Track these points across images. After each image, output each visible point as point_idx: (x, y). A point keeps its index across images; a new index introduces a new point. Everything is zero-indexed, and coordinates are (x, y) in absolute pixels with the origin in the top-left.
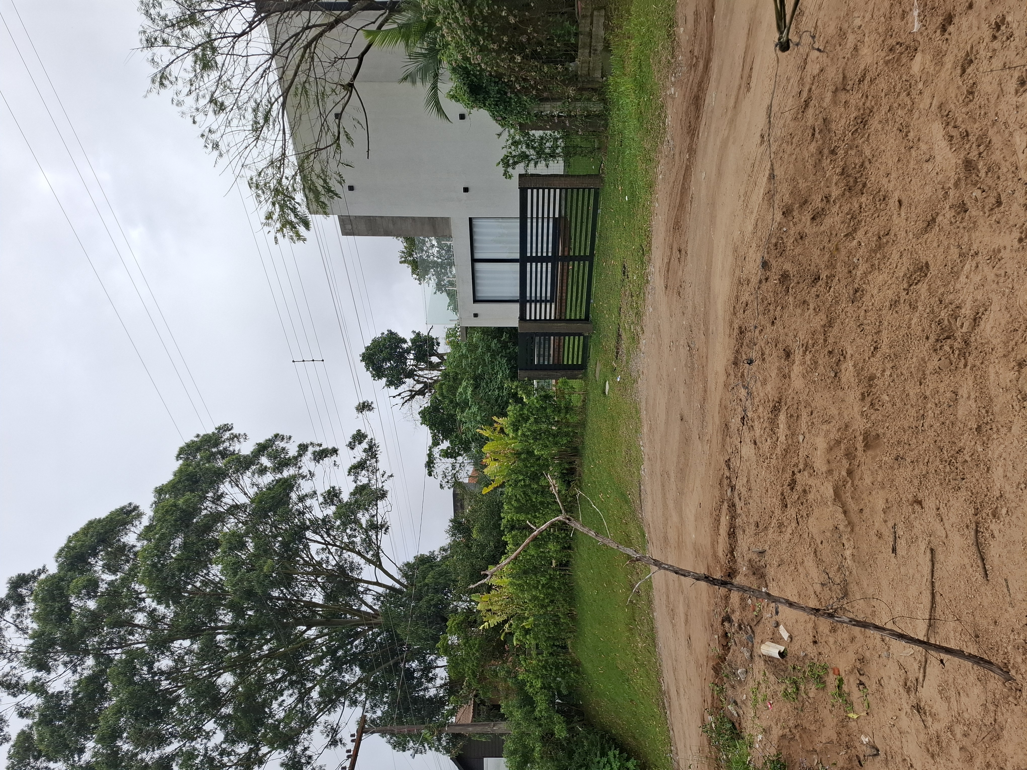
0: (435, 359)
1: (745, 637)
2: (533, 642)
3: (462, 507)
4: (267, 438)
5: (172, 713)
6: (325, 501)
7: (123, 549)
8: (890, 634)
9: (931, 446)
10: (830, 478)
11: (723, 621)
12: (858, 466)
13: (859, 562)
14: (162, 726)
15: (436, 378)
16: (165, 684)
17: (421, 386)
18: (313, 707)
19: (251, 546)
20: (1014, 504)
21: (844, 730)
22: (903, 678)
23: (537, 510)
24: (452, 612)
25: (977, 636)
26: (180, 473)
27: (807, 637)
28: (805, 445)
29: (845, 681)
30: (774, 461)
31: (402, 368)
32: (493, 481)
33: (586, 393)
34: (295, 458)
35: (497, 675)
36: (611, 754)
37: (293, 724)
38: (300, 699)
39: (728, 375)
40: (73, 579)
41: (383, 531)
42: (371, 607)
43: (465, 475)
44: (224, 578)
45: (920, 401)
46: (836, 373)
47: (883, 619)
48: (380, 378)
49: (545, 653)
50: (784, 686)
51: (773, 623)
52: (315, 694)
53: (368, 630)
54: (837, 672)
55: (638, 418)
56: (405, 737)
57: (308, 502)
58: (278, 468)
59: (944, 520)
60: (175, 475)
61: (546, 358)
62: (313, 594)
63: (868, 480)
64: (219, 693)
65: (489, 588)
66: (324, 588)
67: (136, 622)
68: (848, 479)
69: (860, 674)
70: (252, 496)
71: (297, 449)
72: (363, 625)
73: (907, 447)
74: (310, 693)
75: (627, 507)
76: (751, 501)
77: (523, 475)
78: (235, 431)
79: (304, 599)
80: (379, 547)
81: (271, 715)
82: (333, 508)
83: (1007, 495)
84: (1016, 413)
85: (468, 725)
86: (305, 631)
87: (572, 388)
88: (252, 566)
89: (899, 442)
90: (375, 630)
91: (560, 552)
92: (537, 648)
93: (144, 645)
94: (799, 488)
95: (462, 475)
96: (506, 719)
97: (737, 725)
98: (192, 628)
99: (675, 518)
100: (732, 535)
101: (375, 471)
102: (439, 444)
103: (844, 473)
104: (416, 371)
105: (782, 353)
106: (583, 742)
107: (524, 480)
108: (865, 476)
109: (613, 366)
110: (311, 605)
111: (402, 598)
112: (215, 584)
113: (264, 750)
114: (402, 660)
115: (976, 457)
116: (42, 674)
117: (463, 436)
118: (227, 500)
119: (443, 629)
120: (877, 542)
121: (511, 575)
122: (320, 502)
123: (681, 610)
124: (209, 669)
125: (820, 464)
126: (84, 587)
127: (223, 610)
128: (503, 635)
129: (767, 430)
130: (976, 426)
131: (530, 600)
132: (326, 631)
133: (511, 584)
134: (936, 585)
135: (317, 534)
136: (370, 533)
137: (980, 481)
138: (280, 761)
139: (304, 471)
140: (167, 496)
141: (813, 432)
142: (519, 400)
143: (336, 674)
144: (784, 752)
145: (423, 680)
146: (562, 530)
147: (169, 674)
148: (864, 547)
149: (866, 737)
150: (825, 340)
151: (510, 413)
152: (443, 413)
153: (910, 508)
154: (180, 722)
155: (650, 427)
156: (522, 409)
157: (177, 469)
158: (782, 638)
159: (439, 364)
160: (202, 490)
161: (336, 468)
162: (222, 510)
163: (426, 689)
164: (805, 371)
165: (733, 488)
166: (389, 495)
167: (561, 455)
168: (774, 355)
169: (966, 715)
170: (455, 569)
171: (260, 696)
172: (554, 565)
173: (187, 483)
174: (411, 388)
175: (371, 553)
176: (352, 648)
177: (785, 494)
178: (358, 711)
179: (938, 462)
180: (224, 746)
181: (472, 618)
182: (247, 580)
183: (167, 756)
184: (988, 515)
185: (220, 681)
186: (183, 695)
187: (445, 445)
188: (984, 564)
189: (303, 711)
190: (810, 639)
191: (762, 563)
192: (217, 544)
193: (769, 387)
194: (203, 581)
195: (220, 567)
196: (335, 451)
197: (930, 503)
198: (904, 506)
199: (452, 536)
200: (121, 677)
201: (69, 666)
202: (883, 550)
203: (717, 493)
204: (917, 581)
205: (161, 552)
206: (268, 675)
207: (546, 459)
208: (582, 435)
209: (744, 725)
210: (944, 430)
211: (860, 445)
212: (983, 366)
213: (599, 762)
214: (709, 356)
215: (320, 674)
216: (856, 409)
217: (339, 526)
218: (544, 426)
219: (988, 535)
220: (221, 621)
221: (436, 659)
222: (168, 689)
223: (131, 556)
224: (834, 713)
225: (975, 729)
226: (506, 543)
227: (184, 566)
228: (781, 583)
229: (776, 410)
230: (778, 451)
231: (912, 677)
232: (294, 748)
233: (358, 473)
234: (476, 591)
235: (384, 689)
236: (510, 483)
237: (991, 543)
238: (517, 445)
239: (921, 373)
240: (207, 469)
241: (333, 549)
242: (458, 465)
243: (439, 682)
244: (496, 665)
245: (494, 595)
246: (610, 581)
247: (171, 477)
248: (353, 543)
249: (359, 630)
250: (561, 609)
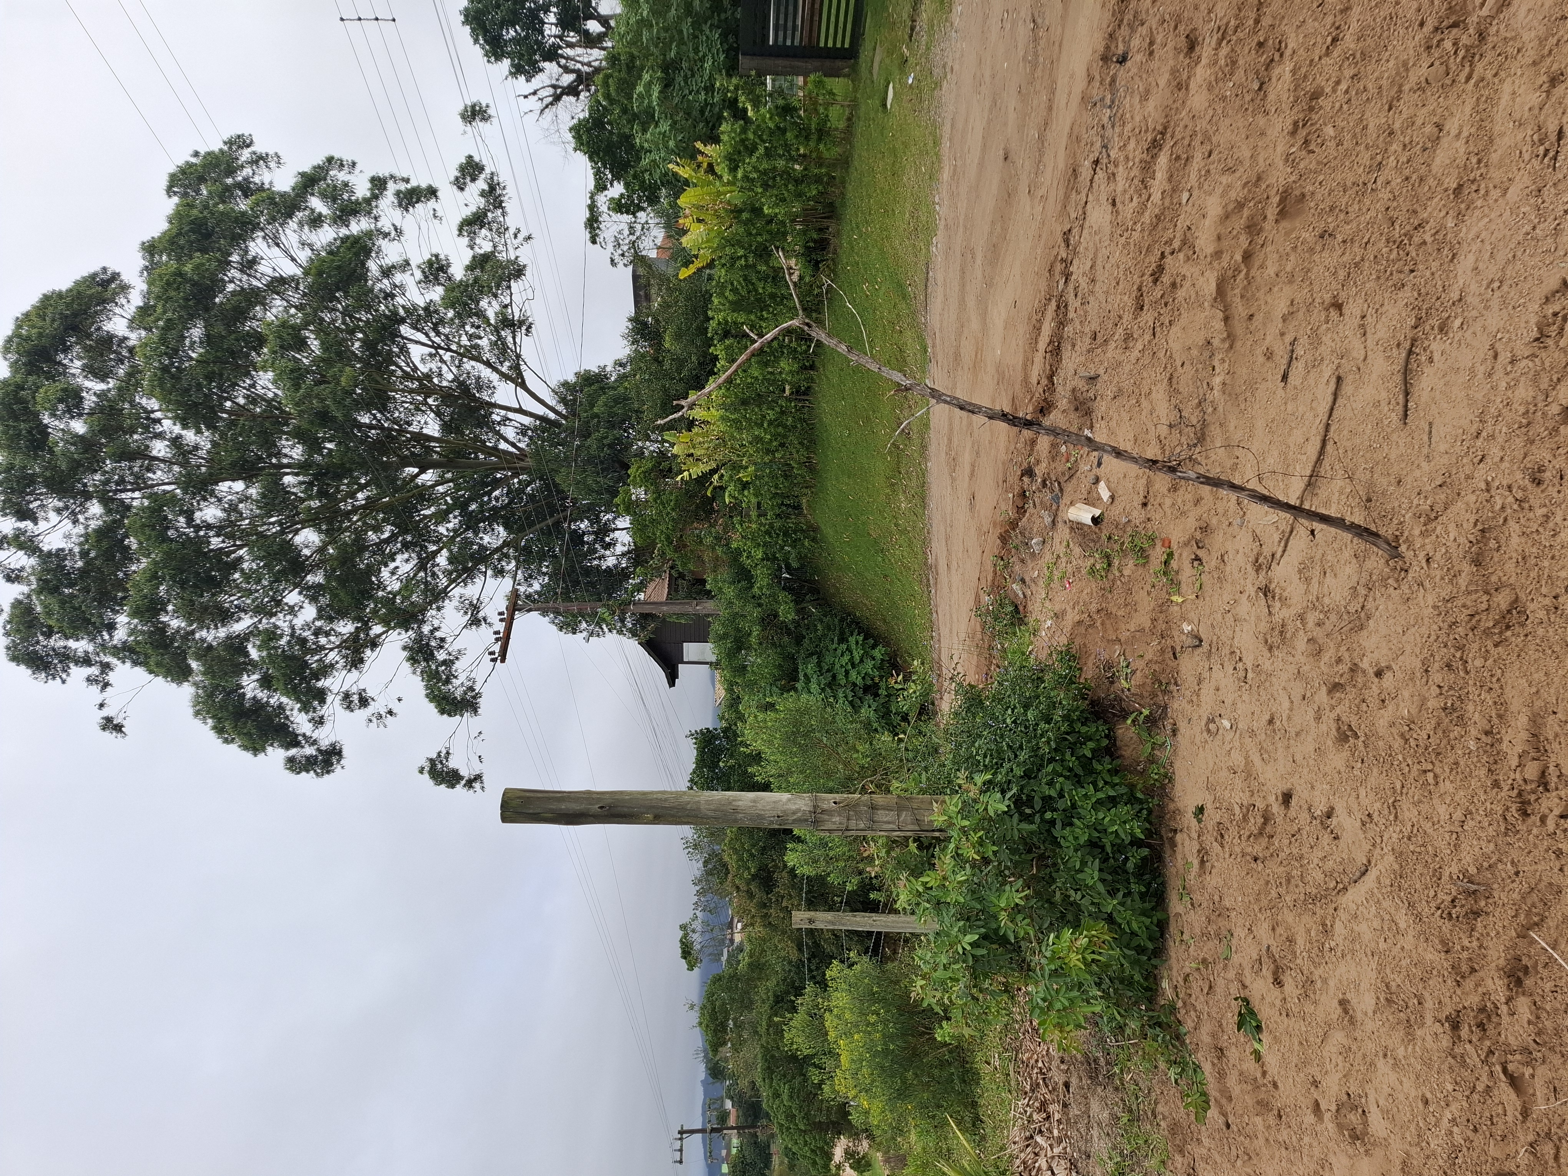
0: (593, 26)
1: (1049, 496)
2: (754, 500)
3: (648, 298)
4: (315, 164)
5: (235, 580)
6: (426, 277)
7: (108, 341)
8: (1250, 496)
9: (1380, 216)
10: (1215, 264)
11: (1022, 475)
12: (1262, 246)
13: (1230, 394)
14: (222, 597)
15: (596, 64)
16: (216, 542)
17: (571, 77)
18: (441, 577)
19: (314, 344)
20: (1474, 313)
21: (1163, 616)
22: (1255, 553)
23: (765, 308)
24: (636, 456)
25: (1369, 500)
26: (177, 218)
27: (1136, 497)
28: (1189, 208)
29: (1176, 556)
30: (1136, 235)
31: (537, 41)
32: (696, 257)
33: (854, 105)
34: (368, 201)
35: (701, 542)
36: (852, 640)
37: (414, 598)
38: (422, 566)
39: (1091, 79)
40: (38, 388)
41: (524, 331)
42: (513, 445)
43: (651, 244)
44: (279, 393)
45: (1381, 139)
46: (1262, 84)
47: (1246, 476)
48: (498, 58)
49: (770, 514)
50: (1092, 561)
51: (1091, 478)
52: (442, 560)
53: (513, 477)
54: (1167, 545)
55: (936, 154)
56: (574, 616)
57: (398, 278)
58: (340, 217)
59: (1368, 335)
60: (170, 222)
61: (789, 32)
62: (423, 422)
63: (1271, 270)
64: (300, 556)
65: (690, 424)
66: (438, 414)
67: (154, 453)
68: (1243, 266)
69: (1198, 547)
70: (305, 264)
71: (369, 185)
72: (504, 469)
73: (1342, 216)
74: (434, 558)
75: (904, 306)
76: (1091, 299)
77: (743, 247)
78: (259, 147)
79: (410, 429)
80: (518, 356)
81: (381, 586)
82: (440, 290)
83: (1469, 299)
84: (1522, 165)
85: (661, 603)
86: (418, 475)
87: (831, 93)
88: (323, 376)
89: (1332, 209)
90: (524, 477)
91: (798, 373)
92: (759, 507)
93: (173, 487)
94: (1166, 279)
95: (645, 243)
96: (713, 597)
97: (1021, 608)
98: (243, 465)
99: (975, 324)
100: (1055, 350)
101: (502, 230)
102: (605, 188)
103: (1238, 257)
104: (561, 48)
105: (1182, 42)
106: (816, 626)
107: (745, 256)
108: (1269, 263)
109: (902, 55)
110: (421, 438)
111: (560, 433)
112: (269, 402)
113: (377, 629)
114: (565, 520)
115: (1441, 237)
116: (27, 524)
117: (647, 176)
118: (264, 268)
119: (623, 479)
120: (1263, 365)
121: (723, 406)
122: (417, 279)
123: (966, 458)
124: (280, 523)
125: (1205, 242)
126: (61, 401)
127: (287, 440)
128: (711, 488)
129: (1136, 181)
130: (1455, 186)
131: (751, 443)
132: (449, 475)
133: (723, 418)
134: (1332, 429)
135: (418, 330)
136: (503, 333)
137: (1437, 276)
138: (402, 643)
139: (385, 224)
140: (164, 258)
141: (1206, 187)
142: (740, 114)
143: (470, 534)
144: (1078, 641)
145: (597, 546)
146: (802, 339)
147: (219, 529)
148: (1243, 372)
149: (1189, 624)
150: (1257, 21)
151: (725, 138)
152: (611, 132)
153: (1323, 315)
154: (250, 592)
155: (955, 170)
156: (744, 130)
157: (171, 212)
158: (1099, 498)
159: (601, 37)
160: (219, 250)
161: (437, 221)
162: (260, 285)
163: (602, 557)
164: (1213, 78)
165: (1067, 276)
166: (528, 272)
167: (807, 216)
168: (1170, 45)
169: (1327, 601)
170: (638, 393)
171: (362, 561)
172: (787, 392)
173: (193, 237)
174: (554, 82)
175: (507, 364)
176: (490, 500)
177: (1144, 289)
178: (506, 584)
179: (1382, 244)
180: (318, 624)
181: (665, 465)
182: (317, 396)
183: (239, 635)
184: (1433, 328)
185: (298, 539)
186: (247, 557)
187: (617, 190)
188: (1407, 401)
189: (427, 581)
190: (1138, 500)
191: (1091, 394)
192: (258, 340)
193: (1151, 104)
194: (249, 396)
195: (270, 375)
196: (432, 192)
197: (1353, 309)
198: (1316, 311)
199: (633, 343)
200: (147, 531)
201: (66, 513)
202: (1270, 377)
203: (1043, 285)
204: (1307, 423)
205: (172, 349)
206: (370, 533)
207: (783, 223)
208: (843, 182)
209: (1030, 608)
210: (1405, 190)
211: (1272, 212)
212: (1496, 80)
213: (836, 650)
214: (1064, 42)
215: (446, 533)
216: (1280, 149)
217: (452, 320)
218: (781, 163)
219: (1424, 358)
220: (286, 456)
221: (615, 518)
222: (222, 548)
223: (125, 353)
224: (1153, 595)
225: (1333, 617)
226: (716, 358)
227: (213, 372)
228: (1113, 424)
229: (1155, 146)
230: (1147, 218)
231: (1267, 551)
232: (419, 627)
233: (475, 233)
234: (670, 427)
235: (542, 557)
236: (723, 261)
237: (1425, 370)
238: (734, 197)
239: (1396, 89)
240: (222, 213)
241: (447, 356)
242: (638, 227)
243: (619, 549)
244: (700, 528)
245: (697, 434)
246: (868, 418)
247: (165, 226)
248: (477, 347)
249: (499, 476)
250: (795, 455)
